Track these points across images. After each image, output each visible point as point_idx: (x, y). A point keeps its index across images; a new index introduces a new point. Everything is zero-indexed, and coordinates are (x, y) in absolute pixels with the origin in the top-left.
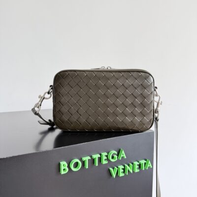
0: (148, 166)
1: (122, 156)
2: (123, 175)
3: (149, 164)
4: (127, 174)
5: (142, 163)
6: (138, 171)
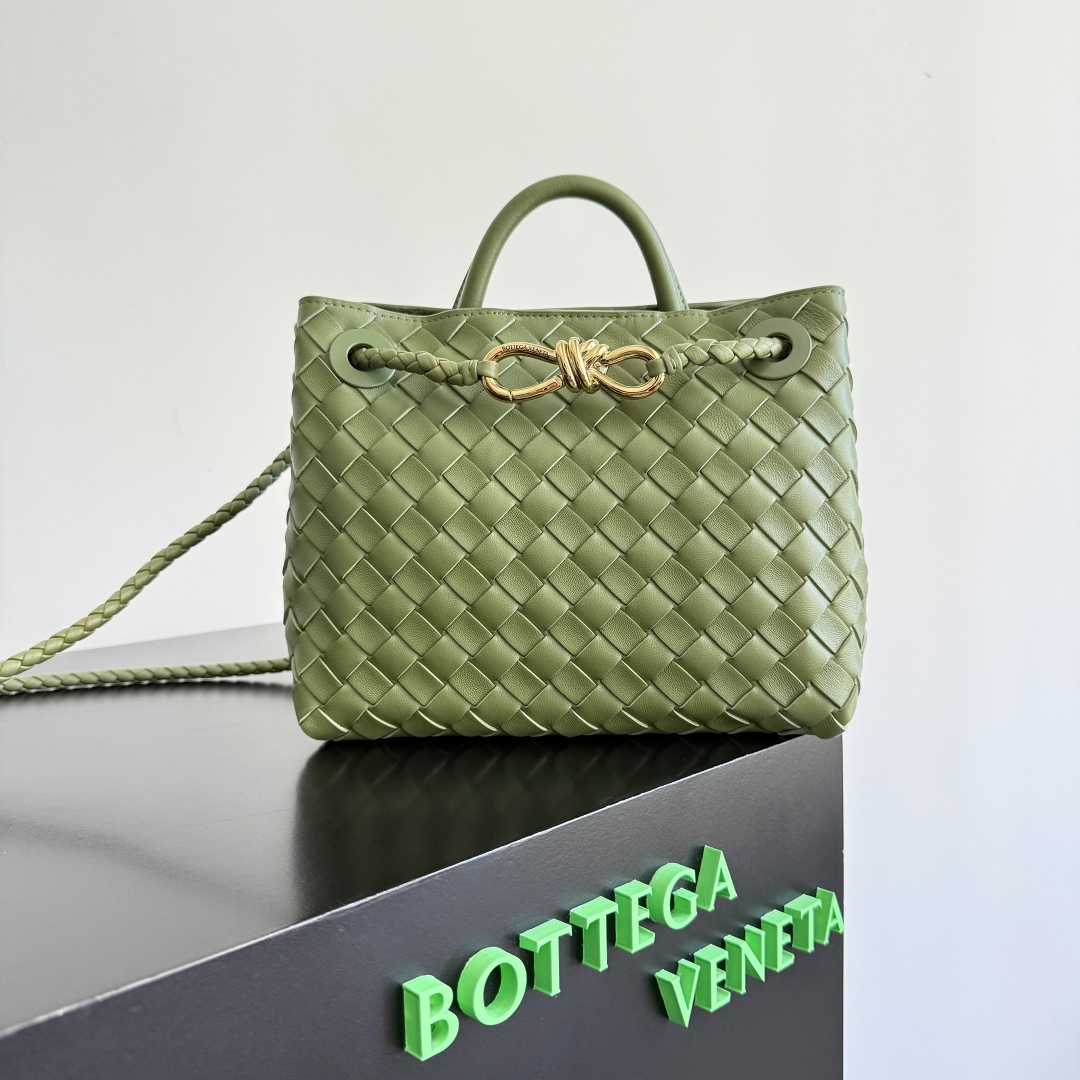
0: (831, 924)
1: (718, 888)
2: (726, 999)
3: (834, 917)
4: (743, 991)
5: (803, 913)
6: (790, 960)
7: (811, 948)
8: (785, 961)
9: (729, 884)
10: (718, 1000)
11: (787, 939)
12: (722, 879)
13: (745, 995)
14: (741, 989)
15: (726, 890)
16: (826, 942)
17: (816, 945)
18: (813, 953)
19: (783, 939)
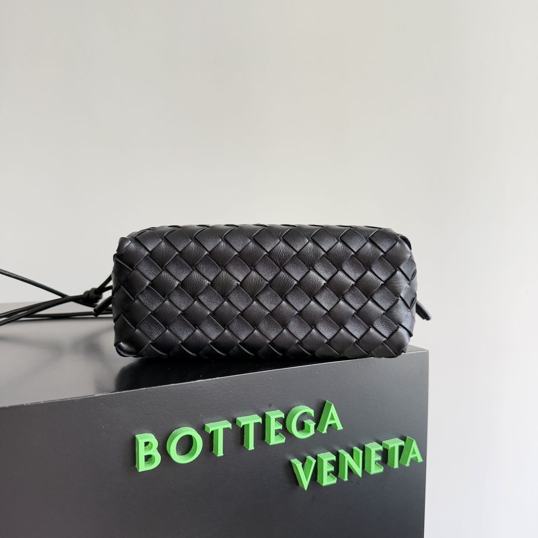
0: (411, 456)
1: (329, 422)
2: (334, 481)
3: (414, 453)
4: (346, 479)
5: (391, 446)
6: (381, 470)
7: (396, 466)
8: (375, 469)
9: (337, 422)
10: (327, 480)
11: (379, 458)
12: (332, 418)
13: (346, 482)
14: (344, 478)
15: (335, 424)
16: (408, 465)
17: (399, 464)
18: (397, 469)
19: (375, 458)
